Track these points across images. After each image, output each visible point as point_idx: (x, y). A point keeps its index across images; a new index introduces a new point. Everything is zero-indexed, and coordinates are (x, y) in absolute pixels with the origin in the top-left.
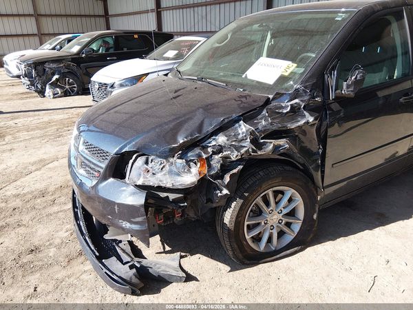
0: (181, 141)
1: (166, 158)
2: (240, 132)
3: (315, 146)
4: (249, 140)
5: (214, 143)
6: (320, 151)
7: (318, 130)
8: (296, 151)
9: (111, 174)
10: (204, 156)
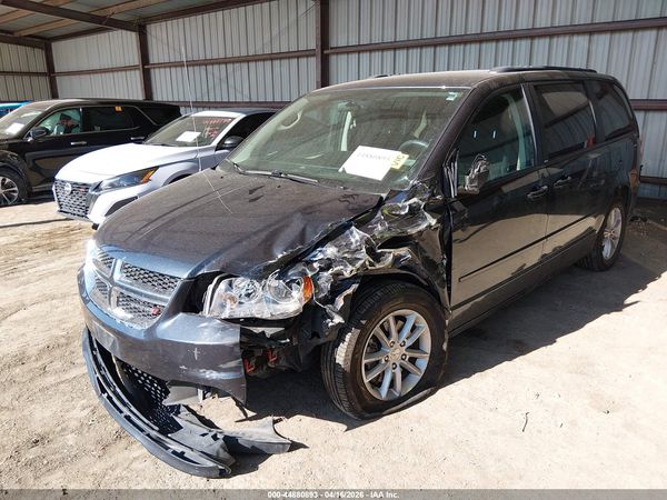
0: (280, 256)
1: (260, 279)
2: (353, 240)
3: (438, 257)
4: (364, 250)
5: (320, 256)
6: (445, 262)
7: (441, 236)
8: (418, 262)
9: (181, 307)
10: (310, 274)
